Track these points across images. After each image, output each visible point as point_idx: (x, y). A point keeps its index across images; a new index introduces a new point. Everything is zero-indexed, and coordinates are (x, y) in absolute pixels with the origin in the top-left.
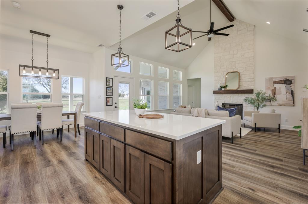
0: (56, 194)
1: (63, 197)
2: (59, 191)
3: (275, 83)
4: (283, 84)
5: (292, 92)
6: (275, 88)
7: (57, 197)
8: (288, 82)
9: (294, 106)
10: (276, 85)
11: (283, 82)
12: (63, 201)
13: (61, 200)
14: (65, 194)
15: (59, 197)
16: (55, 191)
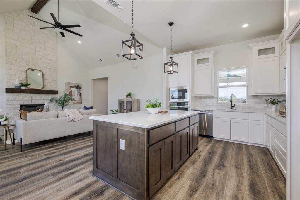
0: (216, 191)
1: (213, 185)
2: (212, 192)
3: (71, 87)
4: (76, 88)
5: (81, 94)
6: (72, 91)
7: (217, 189)
8: (79, 88)
9: (81, 104)
10: (72, 89)
11: (76, 87)
12: (215, 183)
13: (216, 184)
14: (210, 186)
15: (215, 187)
16: (215, 194)
